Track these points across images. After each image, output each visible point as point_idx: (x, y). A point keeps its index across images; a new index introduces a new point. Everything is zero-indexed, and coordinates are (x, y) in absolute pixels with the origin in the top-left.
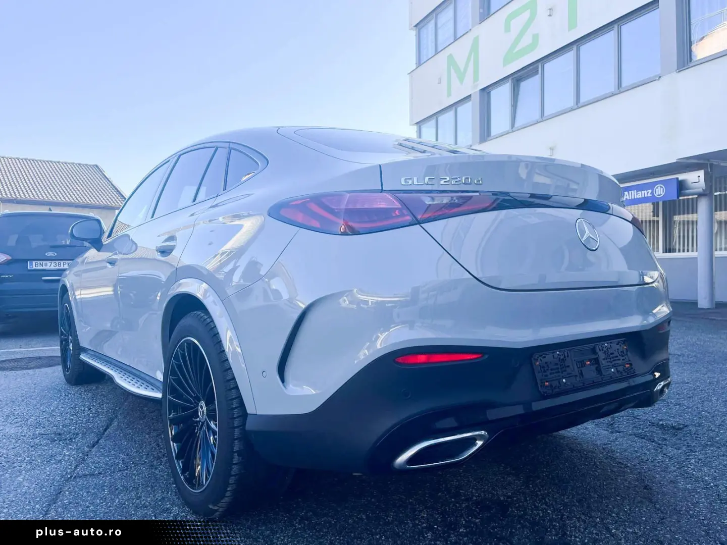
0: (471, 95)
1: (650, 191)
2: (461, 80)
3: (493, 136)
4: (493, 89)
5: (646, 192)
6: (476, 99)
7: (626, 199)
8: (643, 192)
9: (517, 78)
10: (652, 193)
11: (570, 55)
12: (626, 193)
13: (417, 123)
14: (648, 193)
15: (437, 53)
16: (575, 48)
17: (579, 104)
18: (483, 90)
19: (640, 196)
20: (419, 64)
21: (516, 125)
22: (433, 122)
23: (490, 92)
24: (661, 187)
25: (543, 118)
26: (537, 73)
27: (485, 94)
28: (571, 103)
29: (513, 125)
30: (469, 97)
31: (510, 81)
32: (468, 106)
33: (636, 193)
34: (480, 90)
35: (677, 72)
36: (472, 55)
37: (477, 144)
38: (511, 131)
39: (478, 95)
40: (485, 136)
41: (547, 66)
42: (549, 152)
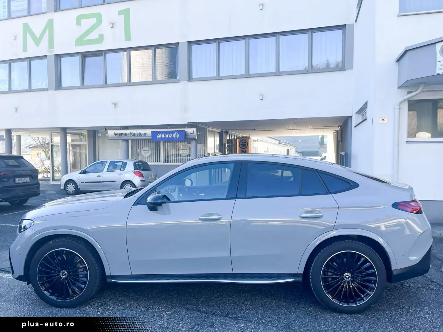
0: (47, 56)
1: (171, 135)
2: (37, 44)
4: (63, 57)
5: (169, 135)
7: (159, 137)
8: (168, 135)
9: (84, 56)
10: (172, 136)
12: (158, 134)
14: (170, 136)
15: (10, 18)
16: (127, 51)
17: (130, 83)
18: (57, 56)
19: (166, 137)
22: (6, 65)
24: (177, 134)
26: (102, 55)
27: (59, 60)
28: (125, 80)
29: (82, 84)
30: (45, 57)
31: (80, 55)
32: (44, 61)
33: (164, 135)
34: (55, 55)
35: (188, 82)
36: (47, 30)
37: (54, 90)
38: (82, 87)
39: (53, 58)
40: (58, 86)
41: (109, 56)
42: (114, 106)
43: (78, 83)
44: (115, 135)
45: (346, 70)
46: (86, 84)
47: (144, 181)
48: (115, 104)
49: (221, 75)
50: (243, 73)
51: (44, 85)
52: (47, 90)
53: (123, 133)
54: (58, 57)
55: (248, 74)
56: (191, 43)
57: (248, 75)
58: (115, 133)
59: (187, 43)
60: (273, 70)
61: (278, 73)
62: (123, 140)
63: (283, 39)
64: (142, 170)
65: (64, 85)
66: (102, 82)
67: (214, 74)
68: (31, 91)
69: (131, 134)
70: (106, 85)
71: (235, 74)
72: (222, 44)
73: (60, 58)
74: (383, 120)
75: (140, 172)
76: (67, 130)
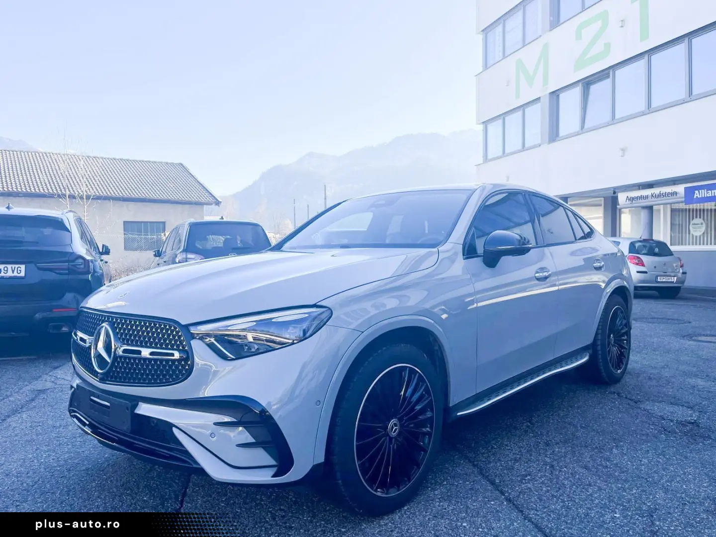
0: (540, 97)
2: (531, 84)
3: (561, 137)
4: (563, 92)
6: (546, 101)
7: (697, 197)
8: (713, 191)
9: (587, 83)
11: (642, 63)
12: (697, 192)
13: (483, 123)
15: (504, 57)
16: (646, 57)
17: (649, 109)
18: (553, 93)
19: (710, 195)
20: (486, 67)
21: (586, 126)
22: (500, 122)
23: (559, 95)
25: (614, 120)
26: (608, 77)
27: (555, 97)
28: (642, 107)
29: (582, 127)
30: (538, 99)
31: (580, 84)
32: (537, 107)
33: (706, 192)
34: (550, 93)
36: (541, 60)
37: (546, 144)
38: (580, 132)
39: (548, 98)
40: (554, 136)
41: (618, 73)
42: (621, 153)
43: (576, 127)
44: (627, 201)
47: (646, 272)
48: (624, 150)
51: (537, 140)
52: (540, 145)
53: (640, 196)
54: (555, 94)
58: (627, 197)
62: (644, 208)
64: (644, 254)
65: (562, 133)
66: (609, 118)
68: (524, 151)
69: (652, 196)
75: (638, 258)
76: (569, 199)
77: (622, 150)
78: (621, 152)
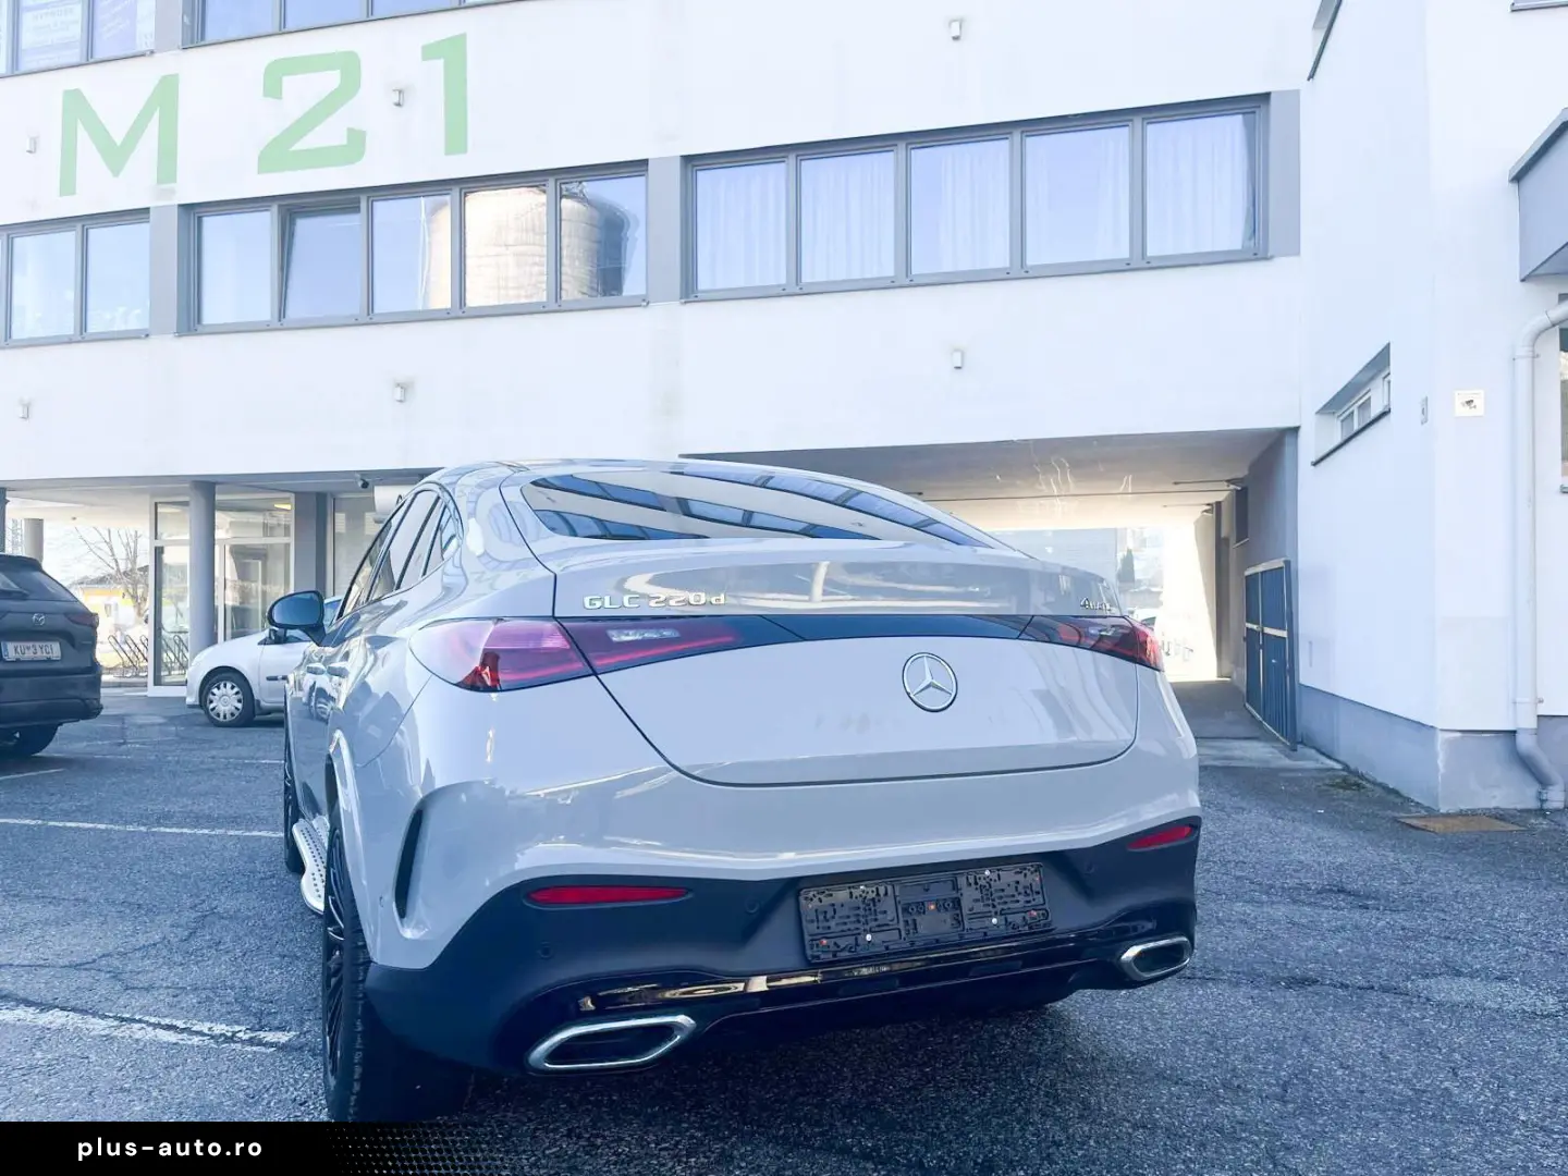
0: (148, 209)
2: (116, 166)
3: (207, 327)
4: (210, 214)
6: (168, 224)
9: (293, 209)
11: (444, 203)
15: (16, 70)
16: (454, 193)
17: (463, 308)
18: (187, 208)
21: (294, 316)
23: (204, 219)
25: (371, 315)
26: (356, 209)
27: (193, 222)
28: (446, 299)
29: (282, 312)
30: (141, 214)
31: (275, 208)
32: (137, 231)
34: (180, 206)
35: (682, 303)
36: (153, 114)
37: (173, 336)
38: (278, 325)
39: (173, 217)
40: (190, 320)
41: (382, 208)
42: (398, 393)
43: (264, 310)
45: (1272, 258)
46: (293, 311)
48: (404, 387)
49: (806, 278)
50: (889, 270)
51: (136, 320)
52: (147, 335)
54: (193, 214)
55: (907, 276)
56: (692, 162)
57: (905, 279)
59: (677, 166)
60: (999, 257)
61: (1020, 270)
63: (1037, 145)
65: (210, 316)
66: (356, 307)
67: (779, 276)
68: (83, 341)
70: (369, 316)
71: (856, 276)
72: (809, 167)
73: (200, 219)
74: (1469, 402)
76: (217, 487)
77: (398, 385)
78: (399, 389)
